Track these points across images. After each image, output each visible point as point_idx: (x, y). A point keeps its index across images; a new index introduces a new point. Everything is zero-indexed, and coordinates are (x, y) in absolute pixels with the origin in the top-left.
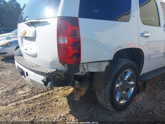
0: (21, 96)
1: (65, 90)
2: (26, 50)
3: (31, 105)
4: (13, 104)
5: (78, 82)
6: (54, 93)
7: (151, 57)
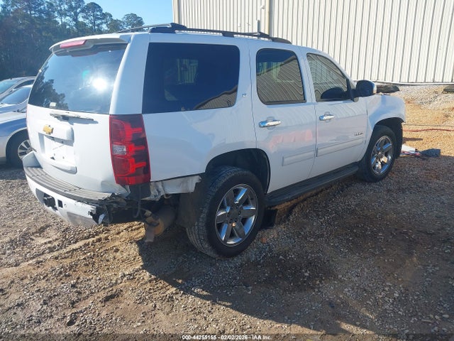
0: (42, 248)
1: (132, 230)
2: (53, 158)
3: (67, 262)
4: (30, 262)
5: (150, 212)
6: (110, 238)
7: (286, 160)
